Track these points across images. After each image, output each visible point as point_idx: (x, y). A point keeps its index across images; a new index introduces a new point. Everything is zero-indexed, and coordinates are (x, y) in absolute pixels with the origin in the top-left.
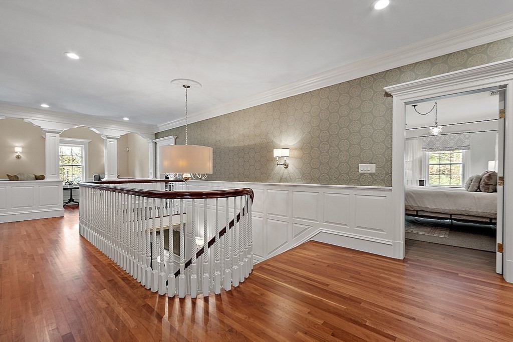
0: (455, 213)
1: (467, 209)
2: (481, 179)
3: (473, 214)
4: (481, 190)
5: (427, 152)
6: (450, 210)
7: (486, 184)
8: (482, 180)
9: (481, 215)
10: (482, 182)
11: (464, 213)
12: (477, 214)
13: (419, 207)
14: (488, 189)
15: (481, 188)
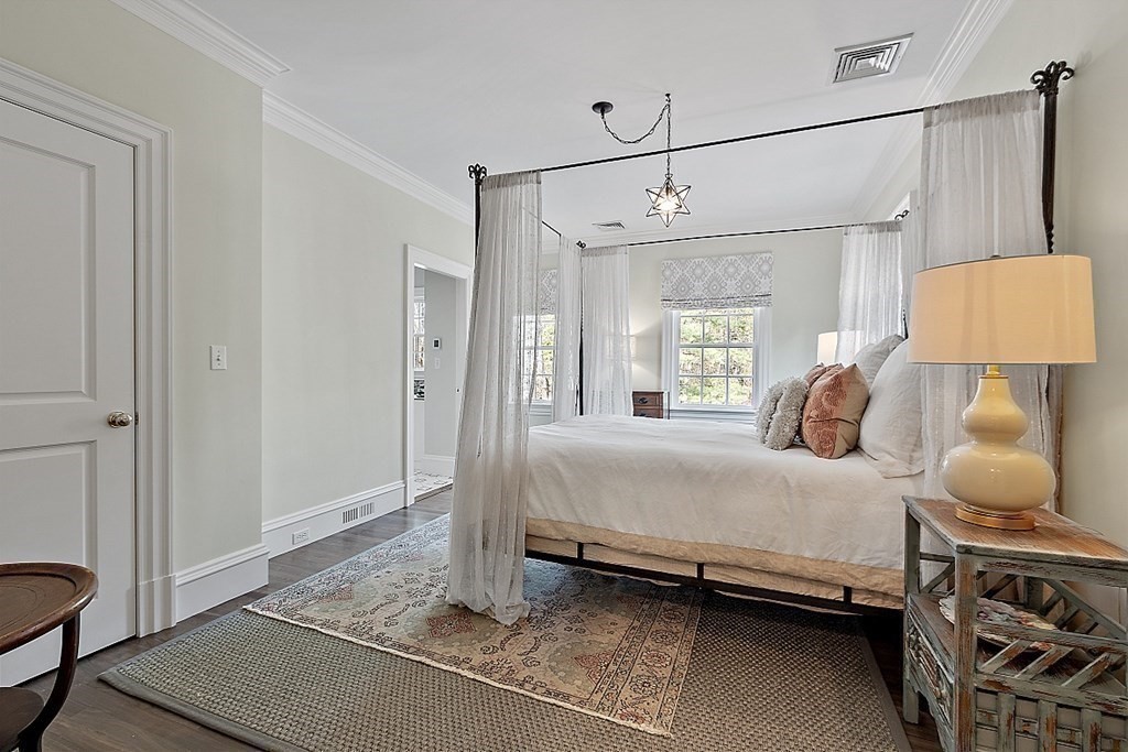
0: (718, 558)
1: (761, 544)
2: (806, 398)
3: (783, 568)
4: (808, 441)
5: (674, 312)
6: (696, 546)
7: (826, 419)
8: (810, 400)
9: (812, 571)
10: (811, 411)
11: (748, 562)
12: (796, 568)
13: (582, 526)
14: (833, 438)
15: (806, 431)
